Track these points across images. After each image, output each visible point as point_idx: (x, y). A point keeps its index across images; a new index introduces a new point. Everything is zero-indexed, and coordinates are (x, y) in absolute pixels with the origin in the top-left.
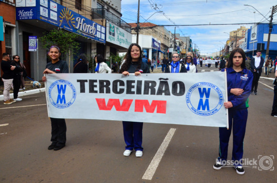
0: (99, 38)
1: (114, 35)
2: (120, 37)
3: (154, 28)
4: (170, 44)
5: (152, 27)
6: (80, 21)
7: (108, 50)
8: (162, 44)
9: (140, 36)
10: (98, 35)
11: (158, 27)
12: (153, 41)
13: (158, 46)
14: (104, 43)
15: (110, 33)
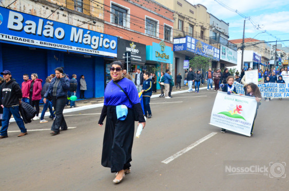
0: (215, 58)
1: (225, 54)
2: (230, 55)
3: (257, 45)
4: (271, 56)
5: (255, 44)
6: (206, 47)
7: (219, 65)
8: (263, 57)
9: (245, 51)
10: (215, 56)
11: (261, 44)
12: (254, 55)
13: (259, 59)
14: (219, 60)
15: (223, 53)
